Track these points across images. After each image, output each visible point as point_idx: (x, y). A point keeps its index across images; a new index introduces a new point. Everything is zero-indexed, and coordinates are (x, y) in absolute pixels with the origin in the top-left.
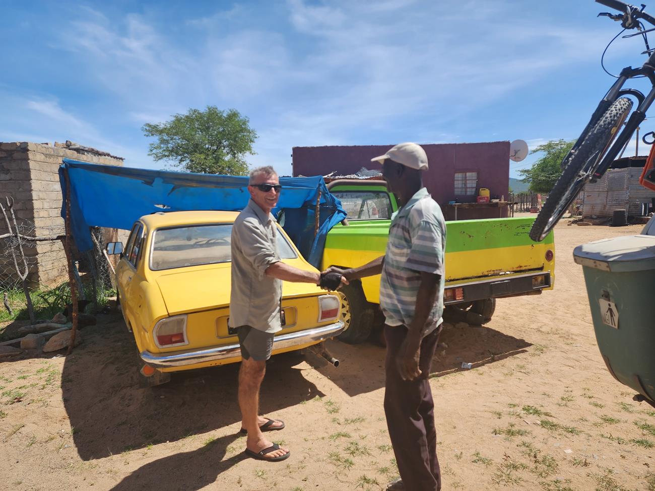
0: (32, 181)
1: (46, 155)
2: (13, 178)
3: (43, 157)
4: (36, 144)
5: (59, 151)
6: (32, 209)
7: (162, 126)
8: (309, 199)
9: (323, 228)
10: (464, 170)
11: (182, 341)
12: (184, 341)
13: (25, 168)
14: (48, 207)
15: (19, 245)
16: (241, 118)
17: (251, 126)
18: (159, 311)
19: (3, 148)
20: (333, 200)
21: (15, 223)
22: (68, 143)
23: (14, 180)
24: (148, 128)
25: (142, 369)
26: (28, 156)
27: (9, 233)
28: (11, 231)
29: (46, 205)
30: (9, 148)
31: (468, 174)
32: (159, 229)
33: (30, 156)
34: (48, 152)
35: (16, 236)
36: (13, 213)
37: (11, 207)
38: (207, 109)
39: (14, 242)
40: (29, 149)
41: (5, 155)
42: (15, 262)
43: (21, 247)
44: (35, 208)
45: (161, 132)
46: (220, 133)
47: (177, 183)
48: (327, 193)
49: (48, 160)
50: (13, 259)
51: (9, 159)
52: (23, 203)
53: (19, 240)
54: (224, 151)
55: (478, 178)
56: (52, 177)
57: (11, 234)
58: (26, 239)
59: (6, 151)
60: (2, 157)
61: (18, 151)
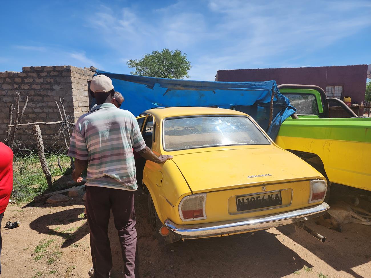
0: (73, 90)
1: (80, 74)
2: (62, 88)
3: (79, 75)
4: (75, 67)
5: (87, 72)
6: (73, 106)
7: (137, 62)
8: (260, 98)
10: (333, 85)
11: (201, 215)
12: (203, 216)
13: (69, 81)
14: (81, 106)
15: (67, 128)
16: (182, 55)
17: (188, 60)
18: (184, 190)
19: (57, 69)
21: (65, 114)
22: (92, 67)
23: (63, 89)
24: (130, 63)
26: (71, 75)
27: (61, 120)
28: (62, 119)
29: (80, 105)
30: (60, 69)
31: (336, 87)
32: (167, 119)
33: (72, 74)
34: (81, 72)
35: (65, 122)
36: (63, 107)
37: (62, 104)
38: (163, 51)
39: (64, 126)
40: (71, 70)
41: (58, 74)
42: (65, 139)
43: (68, 130)
44: (74, 106)
45: (137, 65)
46: (170, 64)
47: (170, 87)
49: (81, 77)
50: (64, 137)
51: (60, 76)
52: (68, 103)
53: (67, 125)
56: (83, 88)
57: (62, 121)
58: (71, 124)
59: (59, 71)
60: (56, 75)
61: (65, 71)
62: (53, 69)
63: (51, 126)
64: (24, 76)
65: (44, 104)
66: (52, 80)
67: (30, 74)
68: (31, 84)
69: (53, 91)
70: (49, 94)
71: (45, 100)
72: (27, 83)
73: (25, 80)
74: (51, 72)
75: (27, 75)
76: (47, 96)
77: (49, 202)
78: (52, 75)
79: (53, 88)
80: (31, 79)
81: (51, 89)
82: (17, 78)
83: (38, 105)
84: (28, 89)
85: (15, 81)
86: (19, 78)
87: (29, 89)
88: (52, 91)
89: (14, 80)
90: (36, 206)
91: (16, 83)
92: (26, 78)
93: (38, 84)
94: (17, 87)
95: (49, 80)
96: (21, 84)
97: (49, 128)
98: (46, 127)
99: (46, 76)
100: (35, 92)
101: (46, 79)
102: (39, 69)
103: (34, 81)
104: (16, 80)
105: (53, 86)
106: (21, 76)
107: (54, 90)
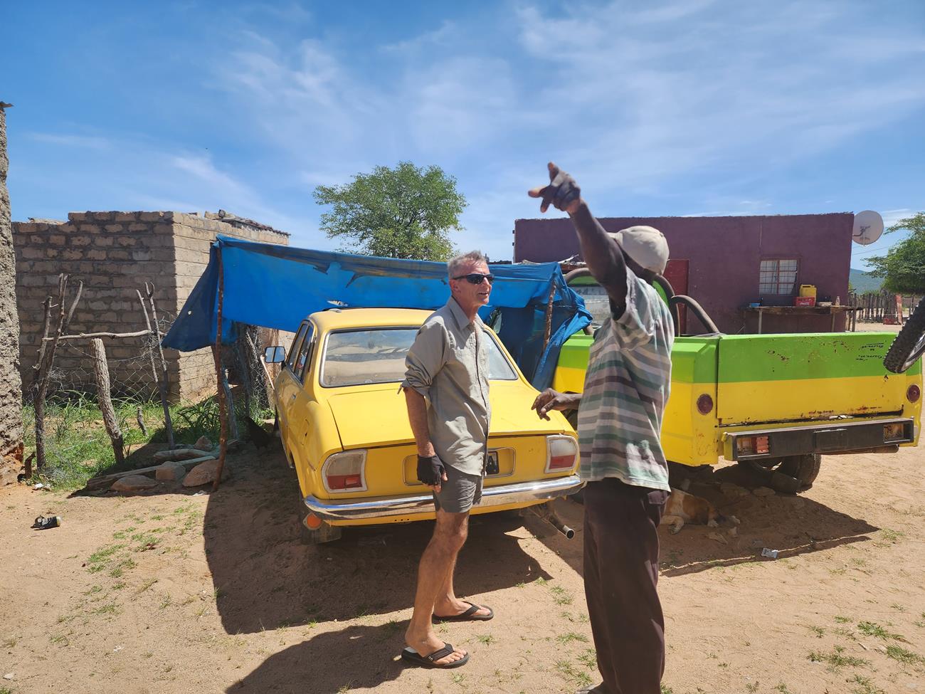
0: (176, 263)
1: (194, 229)
2: (154, 258)
3: (191, 231)
4: (182, 214)
5: (210, 223)
6: (175, 299)
7: (339, 191)
8: (537, 294)
9: (556, 337)
10: (776, 257)
11: (359, 484)
12: (361, 486)
13: (169, 245)
15: (159, 346)
16: (445, 178)
17: (458, 189)
18: (331, 443)
19: (143, 218)
20: (573, 297)
21: (155, 317)
22: (222, 213)
23: (154, 261)
24: (320, 193)
25: (305, 520)
26: (172, 230)
27: (147, 329)
28: (150, 328)
30: (149, 219)
31: (782, 262)
32: (334, 332)
33: (176, 229)
34: (196, 225)
35: (156, 334)
36: (152, 303)
37: (150, 296)
38: (399, 167)
39: (153, 341)
40: (174, 220)
41: (145, 228)
42: (154, 367)
43: (161, 349)
44: (178, 297)
45: (338, 198)
46: (415, 199)
47: (359, 270)
48: (565, 287)
49: (196, 235)
50: (151, 363)
51: (150, 233)
52: (164, 291)
53: (159, 338)
54: (421, 225)
55: (799, 268)
56: (200, 258)
57: (150, 331)
59: (147, 223)
60: (140, 231)
61: (161, 223)
62: (135, 217)
63: (126, 341)
64: (71, 232)
65: (112, 293)
66: (132, 242)
67: (83, 228)
68: (85, 249)
69: (133, 266)
70: (123, 272)
71: (115, 284)
72: (77, 247)
73: (71, 241)
74: (129, 224)
75: (78, 229)
76: (121, 275)
77: (116, 489)
78: (133, 231)
79: (132, 258)
80: (85, 238)
81: (129, 260)
82: (56, 235)
83: (99, 295)
84: (77, 260)
85: (51, 242)
86: (60, 235)
87: (80, 260)
88: (131, 265)
89: (48, 239)
90: (91, 496)
91: (54, 246)
92: (76, 236)
93: (101, 248)
94: (56, 254)
95: (125, 241)
96: (65, 249)
97: (122, 345)
98: (114, 342)
99: (120, 233)
100: (93, 266)
101: (119, 239)
102: (104, 218)
103: (93, 242)
104: (54, 239)
105: (133, 254)
106: (64, 230)
107: (135, 262)
